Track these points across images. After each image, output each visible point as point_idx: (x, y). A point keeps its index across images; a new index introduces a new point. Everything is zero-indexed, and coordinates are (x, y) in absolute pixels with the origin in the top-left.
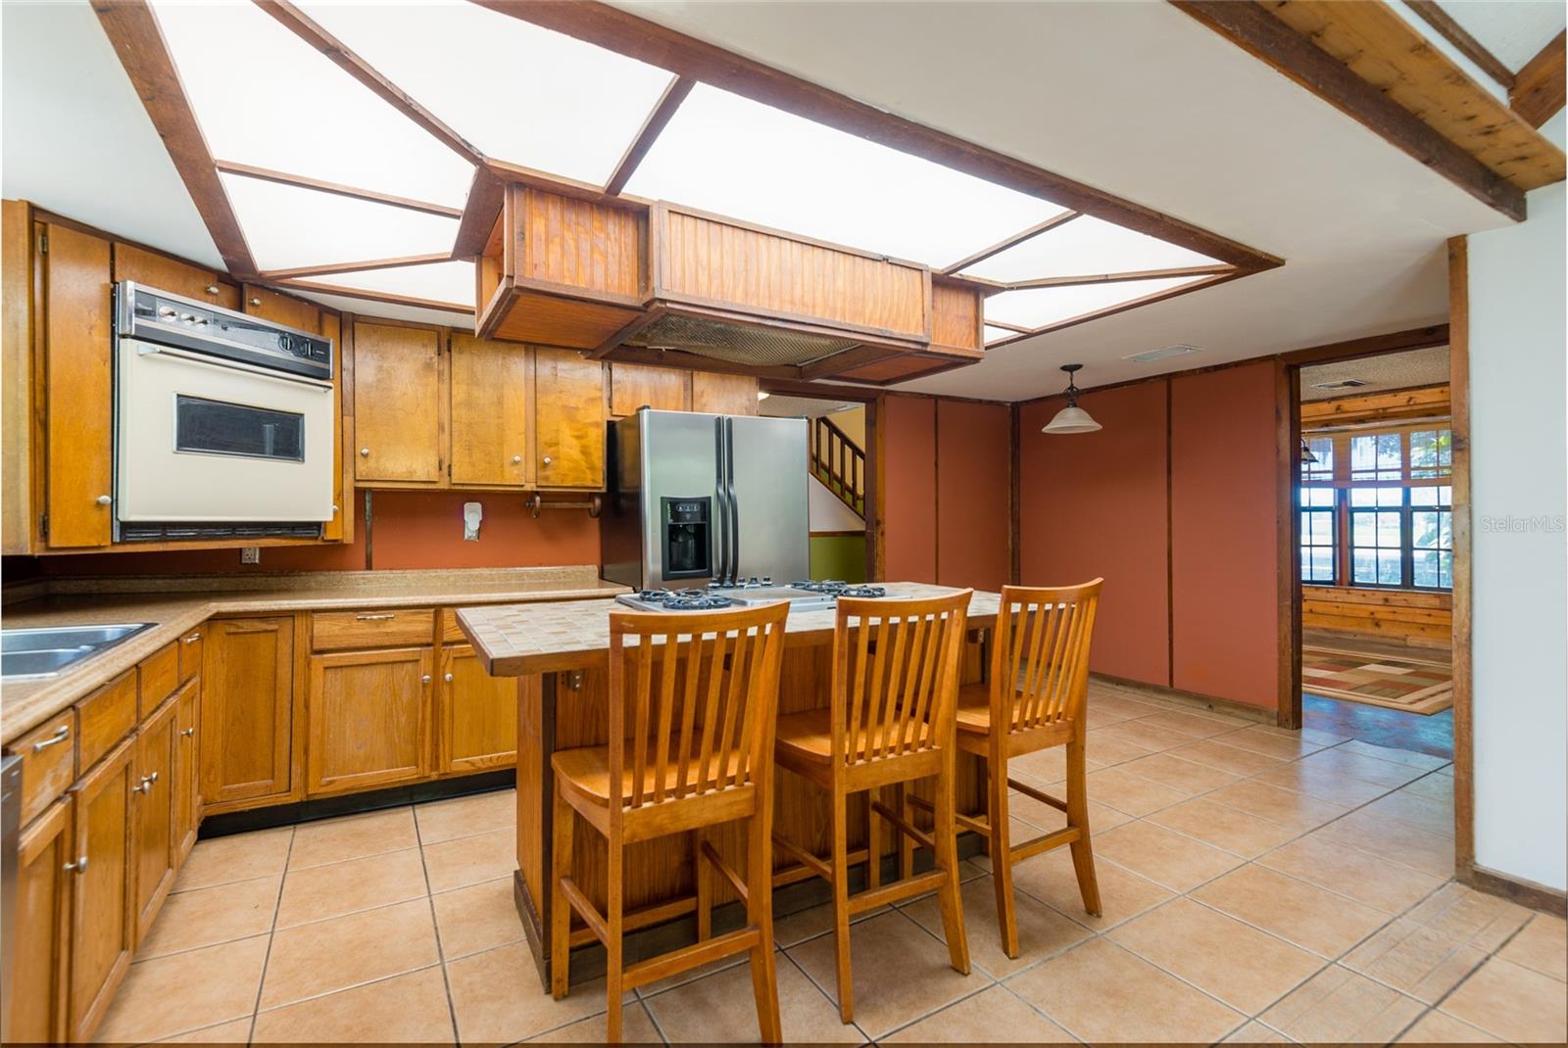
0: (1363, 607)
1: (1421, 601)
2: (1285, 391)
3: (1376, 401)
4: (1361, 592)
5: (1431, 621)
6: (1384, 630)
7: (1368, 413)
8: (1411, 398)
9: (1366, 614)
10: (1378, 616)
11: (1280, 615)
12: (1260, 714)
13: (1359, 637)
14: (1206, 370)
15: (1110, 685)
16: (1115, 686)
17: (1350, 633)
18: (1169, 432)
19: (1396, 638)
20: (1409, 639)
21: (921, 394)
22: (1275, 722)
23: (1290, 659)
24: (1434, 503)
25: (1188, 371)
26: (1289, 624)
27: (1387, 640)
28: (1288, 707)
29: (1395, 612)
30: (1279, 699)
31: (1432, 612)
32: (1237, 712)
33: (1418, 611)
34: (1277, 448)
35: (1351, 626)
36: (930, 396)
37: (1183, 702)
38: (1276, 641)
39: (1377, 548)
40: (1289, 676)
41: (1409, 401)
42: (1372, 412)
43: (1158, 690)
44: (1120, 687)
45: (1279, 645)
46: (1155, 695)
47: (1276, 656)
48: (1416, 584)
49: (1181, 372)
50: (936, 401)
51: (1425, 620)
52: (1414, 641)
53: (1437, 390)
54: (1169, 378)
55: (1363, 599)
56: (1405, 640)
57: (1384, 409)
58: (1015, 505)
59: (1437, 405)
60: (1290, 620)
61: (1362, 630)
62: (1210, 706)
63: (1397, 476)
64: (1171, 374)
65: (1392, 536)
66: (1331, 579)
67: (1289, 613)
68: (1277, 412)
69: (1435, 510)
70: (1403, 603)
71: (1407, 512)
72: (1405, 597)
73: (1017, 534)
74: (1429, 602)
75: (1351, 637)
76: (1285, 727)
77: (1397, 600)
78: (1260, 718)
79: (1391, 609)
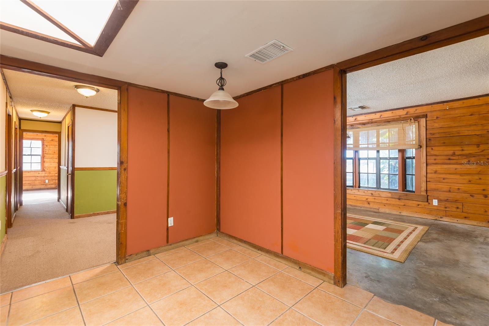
0: (364, 196)
1: (384, 195)
2: (339, 85)
3: (369, 116)
4: (363, 191)
5: (388, 202)
6: (371, 205)
7: (366, 121)
8: (381, 115)
9: (364, 199)
10: (369, 200)
11: (335, 218)
12: (325, 276)
13: (362, 208)
14: (299, 77)
15: (255, 250)
16: (257, 251)
17: (359, 207)
18: (282, 114)
19: (375, 209)
20: (380, 209)
21: (157, 89)
22: (333, 282)
23: (341, 245)
24: (387, 156)
25: (291, 79)
26: (340, 224)
27: (372, 210)
28: (339, 274)
29: (375, 199)
30: (335, 269)
31: (388, 199)
32: (313, 273)
33: (383, 198)
34: (334, 120)
35: (360, 204)
36: (163, 92)
37: (287, 263)
38: (333, 234)
39: (368, 173)
40: (340, 254)
41: (381, 116)
42: (367, 121)
43: (276, 255)
44: (259, 252)
45: (335, 236)
46: (275, 258)
47: (334, 243)
48: (381, 187)
49: (287, 80)
50: (168, 95)
51: (386, 202)
52: (382, 210)
53: (391, 112)
54: (282, 84)
55: (364, 193)
56: (378, 210)
57: (371, 119)
58: (219, 154)
59: (390, 118)
60: (340, 221)
61: (363, 205)
62: (300, 267)
63: (375, 146)
64: (283, 81)
65: (372, 169)
66: (352, 185)
67: (340, 218)
68: (335, 98)
69: (387, 159)
70: (378, 195)
71: (378, 160)
72: (378, 192)
73: (219, 168)
74: (387, 195)
75: (360, 208)
76: (338, 286)
77: (376, 194)
78: (325, 278)
79: (374, 197)
